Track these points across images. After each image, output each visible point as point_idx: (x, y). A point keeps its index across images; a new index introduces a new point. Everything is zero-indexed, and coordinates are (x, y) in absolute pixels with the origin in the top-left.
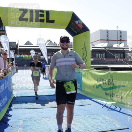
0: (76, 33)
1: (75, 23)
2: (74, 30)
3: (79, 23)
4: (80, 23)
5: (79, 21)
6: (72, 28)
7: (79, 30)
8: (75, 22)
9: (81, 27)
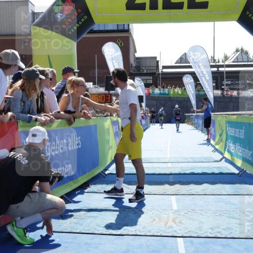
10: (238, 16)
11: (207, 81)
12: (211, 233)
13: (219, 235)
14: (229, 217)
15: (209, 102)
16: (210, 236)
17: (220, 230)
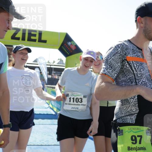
0: (68, 54)
1: (67, 45)
2: (66, 51)
3: (71, 44)
4: (73, 44)
5: (72, 42)
6: (64, 49)
7: (71, 51)
8: (68, 43)
9: (73, 48)
10: (58, 48)
11: (45, 72)
12: (39, 143)
13: (43, 144)
14: (48, 135)
15: (45, 81)
16: (39, 144)
17: (44, 142)
